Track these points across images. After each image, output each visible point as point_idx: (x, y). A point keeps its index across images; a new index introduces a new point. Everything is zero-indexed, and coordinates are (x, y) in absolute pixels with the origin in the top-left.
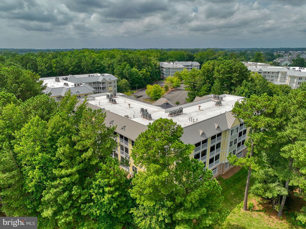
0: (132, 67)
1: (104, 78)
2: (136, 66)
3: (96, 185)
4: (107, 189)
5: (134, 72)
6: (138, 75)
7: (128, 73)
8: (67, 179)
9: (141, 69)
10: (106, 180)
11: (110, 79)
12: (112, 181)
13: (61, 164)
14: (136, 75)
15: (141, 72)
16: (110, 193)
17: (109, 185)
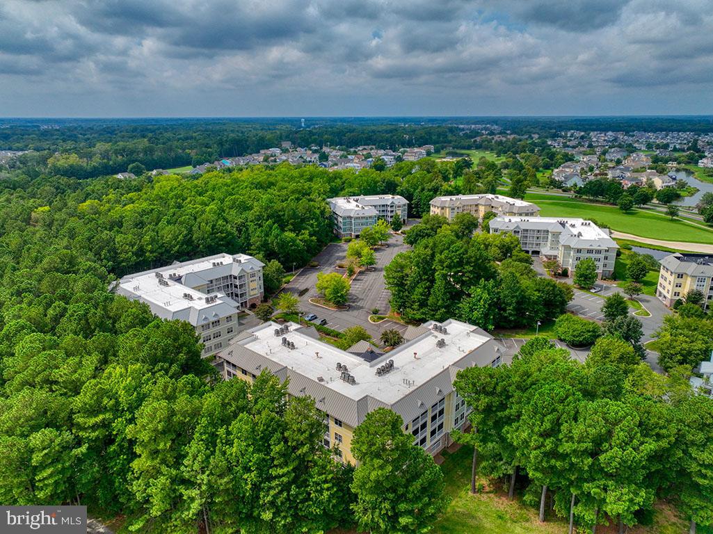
0: (283, 230)
1: (242, 269)
2: (291, 227)
3: (313, 482)
4: (326, 486)
5: (288, 239)
6: (296, 246)
7: (278, 243)
8: (285, 479)
9: (300, 231)
10: (324, 476)
11: (252, 268)
12: (330, 476)
13: (276, 462)
14: (291, 246)
15: (300, 237)
16: (328, 489)
17: (326, 481)
